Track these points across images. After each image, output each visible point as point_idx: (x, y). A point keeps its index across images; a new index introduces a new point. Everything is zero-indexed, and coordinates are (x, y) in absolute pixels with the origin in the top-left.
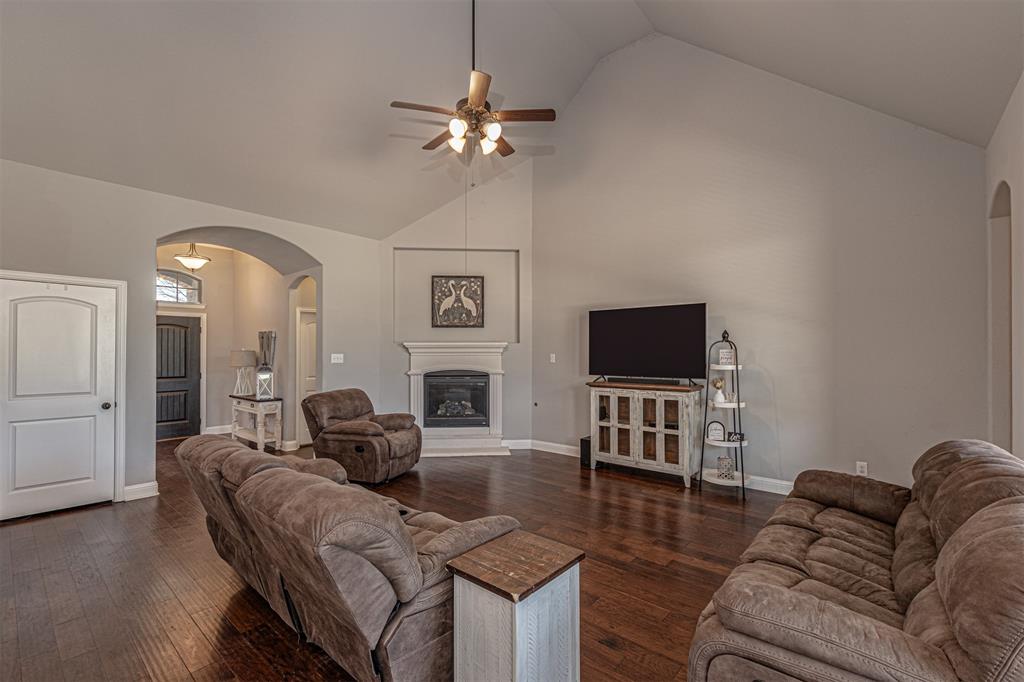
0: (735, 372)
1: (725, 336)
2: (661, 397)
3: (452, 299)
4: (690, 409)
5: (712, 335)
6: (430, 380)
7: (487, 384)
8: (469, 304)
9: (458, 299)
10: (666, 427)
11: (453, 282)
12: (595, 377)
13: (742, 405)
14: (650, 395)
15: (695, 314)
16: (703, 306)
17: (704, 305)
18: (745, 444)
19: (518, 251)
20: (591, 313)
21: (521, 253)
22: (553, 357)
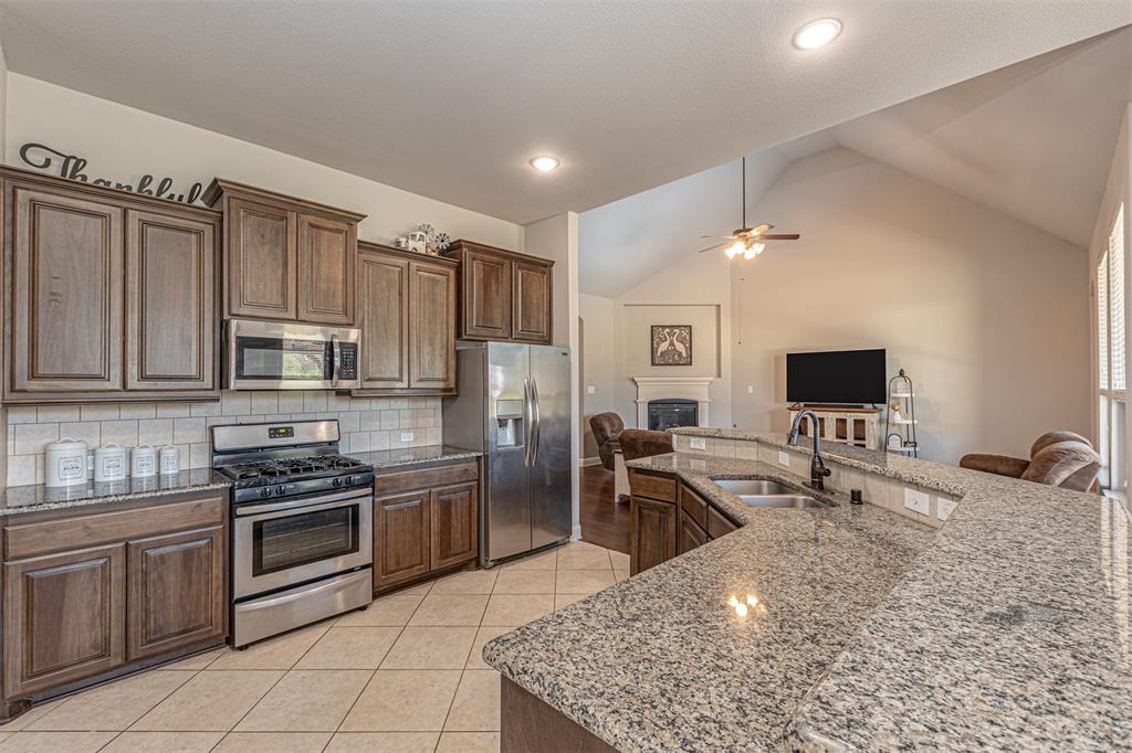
0: (909, 400)
1: (901, 373)
2: (850, 417)
3: (667, 343)
4: (875, 426)
5: (891, 372)
6: (652, 406)
7: (696, 410)
8: (680, 347)
9: (672, 344)
10: (856, 439)
11: (667, 330)
12: (793, 403)
13: (915, 422)
14: (842, 416)
15: (878, 357)
16: (883, 352)
17: (884, 350)
18: (917, 449)
19: (719, 306)
20: (788, 355)
21: (722, 307)
22: (751, 389)
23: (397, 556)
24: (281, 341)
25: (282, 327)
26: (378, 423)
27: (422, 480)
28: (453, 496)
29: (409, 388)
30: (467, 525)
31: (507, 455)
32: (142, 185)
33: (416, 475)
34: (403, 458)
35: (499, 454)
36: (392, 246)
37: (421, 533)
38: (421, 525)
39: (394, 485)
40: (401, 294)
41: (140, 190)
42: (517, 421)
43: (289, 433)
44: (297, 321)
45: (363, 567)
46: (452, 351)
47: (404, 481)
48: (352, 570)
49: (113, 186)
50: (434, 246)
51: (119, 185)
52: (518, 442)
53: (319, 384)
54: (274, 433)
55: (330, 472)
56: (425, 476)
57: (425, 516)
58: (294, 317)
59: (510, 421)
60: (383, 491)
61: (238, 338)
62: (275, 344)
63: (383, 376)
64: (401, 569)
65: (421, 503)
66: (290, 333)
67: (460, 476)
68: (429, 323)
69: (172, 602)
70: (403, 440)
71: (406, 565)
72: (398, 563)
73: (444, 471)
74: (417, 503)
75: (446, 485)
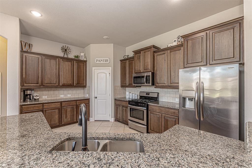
23: (153, 127)
27: (159, 110)
28: (169, 119)
29: (168, 86)
33: (158, 108)
35: (183, 110)
37: (159, 125)
39: (153, 109)
40: (165, 60)
43: (149, 94)
45: (145, 125)
58: (142, 72)
60: (150, 110)
61: (133, 77)
63: (161, 83)
64: (154, 131)
69: (124, 116)
70: (176, 100)
71: (156, 131)
72: (154, 129)
73: (166, 110)
74: (158, 116)
75: (167, 115)
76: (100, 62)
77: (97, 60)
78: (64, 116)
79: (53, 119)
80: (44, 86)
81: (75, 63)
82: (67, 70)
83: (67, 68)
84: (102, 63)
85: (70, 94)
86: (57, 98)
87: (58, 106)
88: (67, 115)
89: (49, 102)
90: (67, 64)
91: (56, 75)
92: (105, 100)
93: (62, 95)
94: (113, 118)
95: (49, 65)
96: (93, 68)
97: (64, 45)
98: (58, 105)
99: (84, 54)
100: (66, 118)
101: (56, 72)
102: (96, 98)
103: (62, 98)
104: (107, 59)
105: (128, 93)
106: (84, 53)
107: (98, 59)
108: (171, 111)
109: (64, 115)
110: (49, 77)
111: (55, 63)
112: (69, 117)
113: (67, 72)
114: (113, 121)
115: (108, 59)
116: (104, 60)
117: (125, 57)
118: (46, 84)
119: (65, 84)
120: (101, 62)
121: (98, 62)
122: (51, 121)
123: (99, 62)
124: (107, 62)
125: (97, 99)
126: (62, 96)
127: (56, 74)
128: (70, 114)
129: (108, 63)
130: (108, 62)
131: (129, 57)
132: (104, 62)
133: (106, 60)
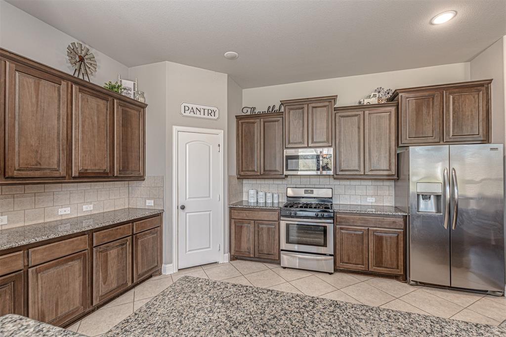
23: (348, 256)
24: (298, 156)
25: (298, 151)
26: (354, 192)
27: (363, 222)
28: (384, 235)
29: (364, 175)
30: (395, 254)
31: (427, 218)
32: (268, 110)
33: (359, 218)
34: (368, 210)
35: (419, 216)
36: (358, 105)
37: (362, 249)
38: (363, 244)
39: (346, 221)
40: (359, 128)
41: (268, 112)
42: (438, 197)
43: (312, 192)
44: (308, 147)
45: (330, 255)
46: (393, 153)
47: (352, 221)
48: (325, 255)
49: (261, 113)
50: (384, 98)
51: (263, 112)
52: (438, 211)
53: (314, 173)
54: (306, 192)
55: (315, 210)
56: (365, 220)
57: (365, 241)
58: (306, 146)
59: (432, 196)
60: (340, 223)
61: (286, 156)
62: (296, 157)
63: (350, 169)
64: (350, 263)
65: (363, 234)
66: (301, 152)
67: (390, 225)
68: (377, 140)
69: (265, 243)
70: (368, 201)
71: (354, 262)
72: (349, 260)
73: (378, 220)
74: (360, 233)
75: (379, 227)
76: (195, 115)
77: (187, 108)
78: (98, 276)
79: (64, 297)
80: (12, 178)
81: (117, 108)
82: (93, 124)
83: (96, 118)
84: (197, 118)
85: (91, 203)
86: (47, 220)
87: (82, 247)
88: (107, 271)
89: (50, 237)
90: (96, 106)
91: (58, 138)
92: (209, 212)
93: (64, 209)
94: (227, 254)
95: (34, 100)
96: (175, 128)
97: (76, 41)
98: (81, 244)
99: (134, 84)
100: (104, 283)
101: (58, 128)
102: (183, 208)
103: (63, 218)
104: (212, 108)
105: (252, 191)
106: (133, 82)
107: (190, 106)
108: (389, 221)
109: (101, 274)
110: (32, 146)
111: (56, 94)
112: (112, 277)
113: (96, 131)
114: (227, 260)
115: (215, 109)
116: (206, 112)
117: (245, 111)
118: (18, 170)
119: (87, 170)
120: (198, 115)
121: (187, 113)
122: (57, 305)
123: (192, 114)
124: (213, 117)
125: (186, 210)
126: (65, 212)
127: (58, 134)
128: (115, 269)
129: (215, 120)
130: (216, 118)
131: (257, 111)
132: (204, 116)
133: (210, 112)
